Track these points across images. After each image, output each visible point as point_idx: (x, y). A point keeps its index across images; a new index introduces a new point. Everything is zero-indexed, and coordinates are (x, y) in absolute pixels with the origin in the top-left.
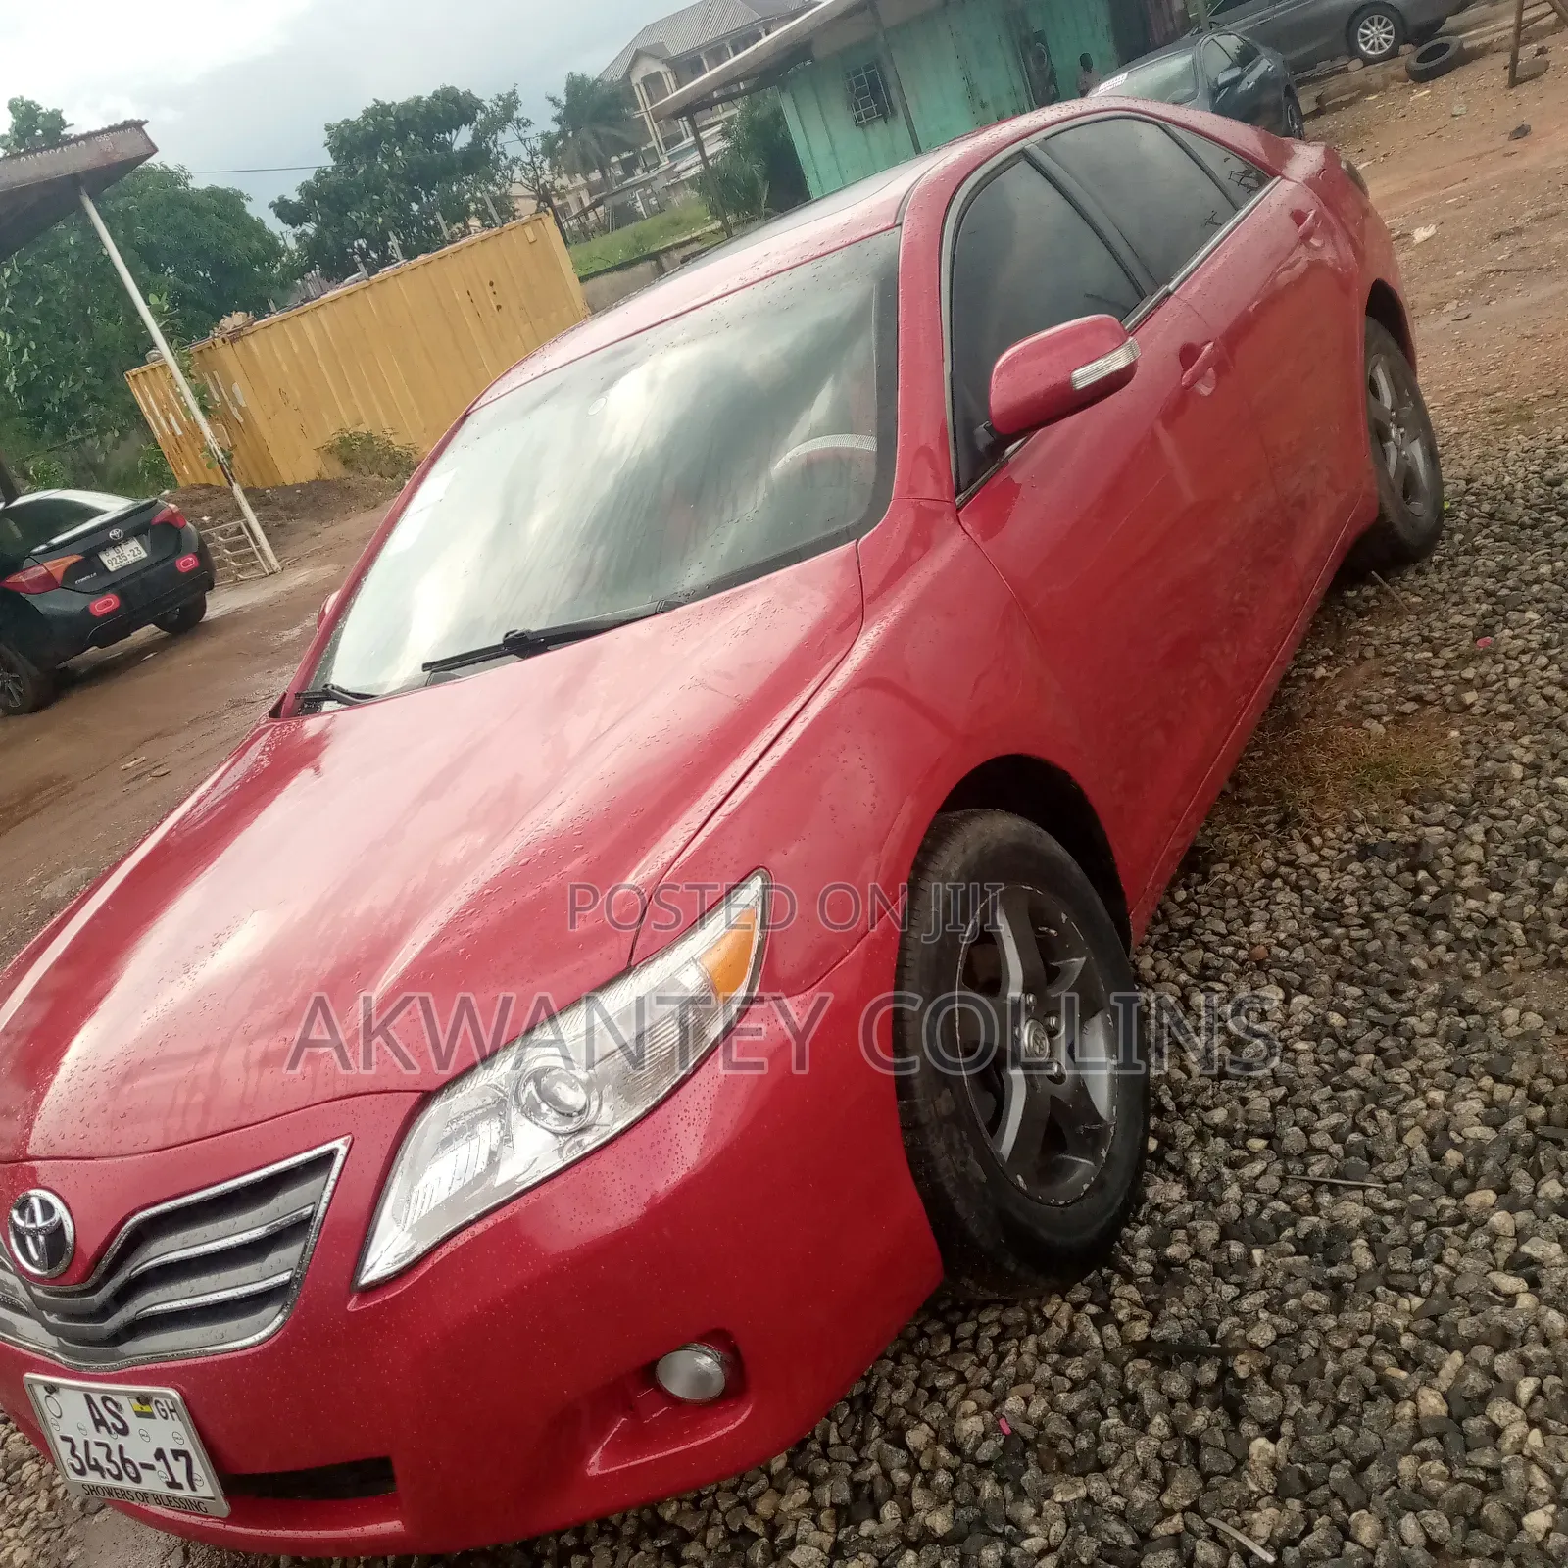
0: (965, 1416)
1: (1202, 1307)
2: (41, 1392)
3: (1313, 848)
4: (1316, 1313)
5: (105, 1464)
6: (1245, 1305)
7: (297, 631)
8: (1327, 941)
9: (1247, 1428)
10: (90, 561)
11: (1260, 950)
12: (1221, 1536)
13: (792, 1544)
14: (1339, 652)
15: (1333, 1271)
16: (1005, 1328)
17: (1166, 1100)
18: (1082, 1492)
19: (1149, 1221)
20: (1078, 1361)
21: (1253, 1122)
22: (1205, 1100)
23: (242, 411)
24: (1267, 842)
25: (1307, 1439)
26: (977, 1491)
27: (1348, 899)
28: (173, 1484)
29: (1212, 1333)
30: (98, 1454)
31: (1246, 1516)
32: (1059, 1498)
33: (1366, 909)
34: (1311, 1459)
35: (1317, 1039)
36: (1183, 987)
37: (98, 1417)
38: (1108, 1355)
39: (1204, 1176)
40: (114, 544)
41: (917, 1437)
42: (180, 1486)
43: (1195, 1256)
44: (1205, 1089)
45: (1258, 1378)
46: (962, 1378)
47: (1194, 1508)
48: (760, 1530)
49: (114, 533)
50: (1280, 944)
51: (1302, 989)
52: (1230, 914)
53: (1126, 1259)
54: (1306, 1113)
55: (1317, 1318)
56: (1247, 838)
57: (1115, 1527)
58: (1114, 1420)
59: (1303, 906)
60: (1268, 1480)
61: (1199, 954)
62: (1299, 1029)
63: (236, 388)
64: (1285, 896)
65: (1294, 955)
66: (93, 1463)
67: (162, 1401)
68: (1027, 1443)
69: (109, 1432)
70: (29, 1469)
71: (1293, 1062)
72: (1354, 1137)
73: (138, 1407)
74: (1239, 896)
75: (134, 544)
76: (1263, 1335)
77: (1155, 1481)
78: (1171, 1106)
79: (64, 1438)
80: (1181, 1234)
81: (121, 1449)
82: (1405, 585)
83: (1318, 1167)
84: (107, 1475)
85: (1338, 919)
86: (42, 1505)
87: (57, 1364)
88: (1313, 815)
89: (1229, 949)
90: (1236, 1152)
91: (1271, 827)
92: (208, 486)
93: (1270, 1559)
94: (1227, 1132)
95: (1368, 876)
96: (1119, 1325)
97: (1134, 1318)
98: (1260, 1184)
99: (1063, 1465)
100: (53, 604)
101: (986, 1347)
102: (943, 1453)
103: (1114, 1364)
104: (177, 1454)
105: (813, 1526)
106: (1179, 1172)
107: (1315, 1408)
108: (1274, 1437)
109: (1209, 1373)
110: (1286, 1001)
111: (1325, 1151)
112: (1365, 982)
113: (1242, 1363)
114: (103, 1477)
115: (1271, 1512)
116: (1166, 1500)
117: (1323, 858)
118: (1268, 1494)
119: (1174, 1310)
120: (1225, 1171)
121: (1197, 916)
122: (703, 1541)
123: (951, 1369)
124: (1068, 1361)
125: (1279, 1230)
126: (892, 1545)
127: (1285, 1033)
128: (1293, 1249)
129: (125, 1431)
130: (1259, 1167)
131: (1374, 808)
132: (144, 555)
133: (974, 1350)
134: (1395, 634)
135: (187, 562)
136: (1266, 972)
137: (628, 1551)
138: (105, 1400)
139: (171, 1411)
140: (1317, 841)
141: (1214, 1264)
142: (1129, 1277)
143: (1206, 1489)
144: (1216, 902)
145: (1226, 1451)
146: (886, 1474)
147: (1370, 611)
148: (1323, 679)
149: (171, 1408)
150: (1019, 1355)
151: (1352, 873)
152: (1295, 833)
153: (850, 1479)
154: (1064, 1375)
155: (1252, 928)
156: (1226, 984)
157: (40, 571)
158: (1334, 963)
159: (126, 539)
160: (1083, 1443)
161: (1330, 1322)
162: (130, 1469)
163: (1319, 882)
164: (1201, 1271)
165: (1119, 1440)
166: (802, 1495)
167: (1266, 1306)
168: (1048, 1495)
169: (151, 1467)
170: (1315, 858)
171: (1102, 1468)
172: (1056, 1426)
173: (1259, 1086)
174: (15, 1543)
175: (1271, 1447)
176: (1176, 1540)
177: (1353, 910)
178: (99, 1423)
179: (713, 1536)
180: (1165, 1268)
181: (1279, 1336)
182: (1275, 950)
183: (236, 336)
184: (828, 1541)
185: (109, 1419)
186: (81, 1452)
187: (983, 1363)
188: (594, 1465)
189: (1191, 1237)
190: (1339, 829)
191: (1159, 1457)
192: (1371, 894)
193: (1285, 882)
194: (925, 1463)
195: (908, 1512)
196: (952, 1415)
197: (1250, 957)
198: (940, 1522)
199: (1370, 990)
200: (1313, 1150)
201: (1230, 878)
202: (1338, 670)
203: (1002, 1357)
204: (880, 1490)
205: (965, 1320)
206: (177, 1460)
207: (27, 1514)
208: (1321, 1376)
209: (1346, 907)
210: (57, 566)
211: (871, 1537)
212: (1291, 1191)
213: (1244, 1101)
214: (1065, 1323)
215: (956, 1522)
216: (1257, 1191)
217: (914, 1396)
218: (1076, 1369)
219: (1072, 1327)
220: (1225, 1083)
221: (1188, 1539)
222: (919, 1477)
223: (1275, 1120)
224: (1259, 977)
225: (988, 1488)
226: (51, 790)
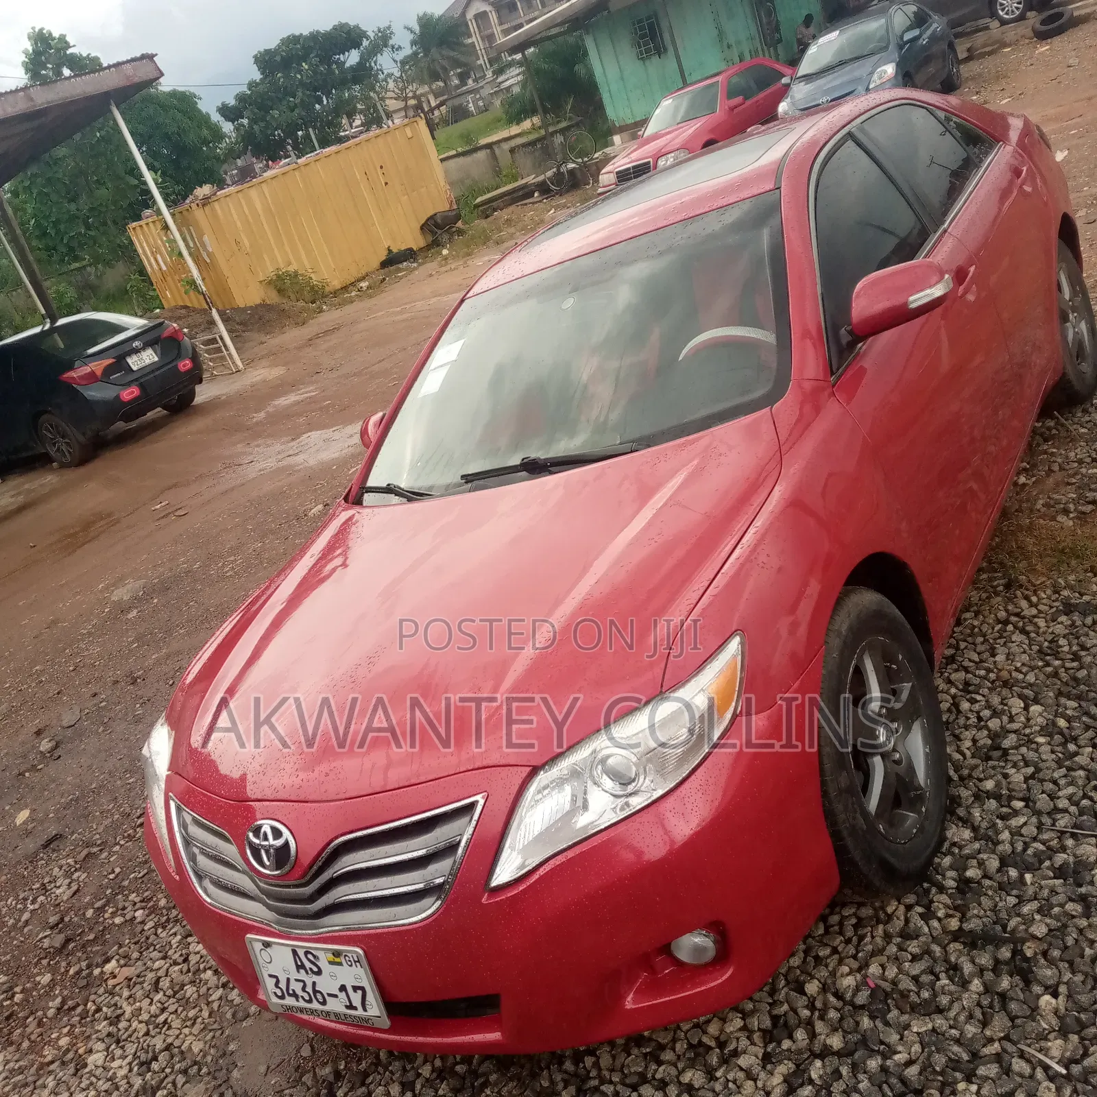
0: (842, 976)
1: (994, 909)
2: (258, 946)
3: (1032, 605)
4: (1073, 917)
5: (300, 993)
6: (1026, 909)
7: (262, 415)
8: (1049, 669)
9: (1037, 989)
10: (119, 363)
11: (1005, 674)
12: (1027, 1056)
13: (736, 1053)
14: (1034, 466)
15: (1083, 890)
16: (860, 919)
17: (952, 773)
18: (930, 1026)
19: (949, 852)
20: (915, 943)
21: (1014, 790)
22: (978, 773)
23: (209, 254)
24: (999, 599)
25: (1079, 997)
26: (857, 1023)
27: (1062, 642)
28: (351, 1007)
29: (1004, 927)
30: (297, 987)
31: (1043, 1044)
32: (915, 1030)
33: (1075, 648)
34: (1082, 1009)
35: (1051, 735)
36: (954, 697)
37: (299, 964)
38: (935, 939)
39: (984, 825)
40: (136, 351)
41: (812, 988)
42: (355, 1008)
43: (985, 876)
44: (976, 766)
45: (1039, 957)
46: (835, 951)
47: (1007, 1038)
48: (713, 1044)
49: (136, 344)
50: (1017, 670)
51: (1036, 701)
52: (980, 648)
53: (939, 877)
54: (1051, 786)
55: (1074, 920)
56: (984, 596)
57: (956, 1048)
58: (944, 981)
59: (1030, 645)
60: (1055, 1022)
61: (961, 675)
62: (1038, 728)
63: (206, 238)
64: (1017, 637)
65: (1028, 677)
66: (291, 992)
67: (350, 955)
68: (887, 995)
69: (307, 973)
70: (190, 990)
71: (1036, 751)
72: (1085, 802)
73: (331, 957)
74: (984, 636)
75: (150, 351)
76: (1040, 930)
77: (979, 1020)
78: (956, 778)
79: (271, 976)
80: (974, 862)
81: (314, 984)
82: (1076, 420)
83: (1063, 822)
84: (301, 999)
85: (1056, 655)
86: (205, 1014)
87: (272, 929)
88: (1029, 581)
89: (983, 673)
90: (1005, 810)
91: (1001, 588)
92: (186, 307)
93: (1064, 1072)
94: (997, 797)
95: (1073, 625)
96: (939, 920)
97: (948, 916)
98: (1023, 831)
99: (914, 1009)
100: (95, 393)
101: (849, 932)
102: (832, 999)
103: (939, 945)
104: (355, 988)
105: (749, 1043)
106: (966, 822)
107: (1079, 978)
108: (1055, 995)
109: (1005, 953)
110: (1026, 708)
111: (1066, 811)
112: (1079, 698)
113: (1029, 948)
114: (298, 1001)
115: (1059, 1042)
116: (988, 1033)
117: (1040, 612)
118: (1054, 1031)
119: (975, 912)
120: (998, 821)
121: (957, 648)
122: (674, 1049)
123: (827, 945)
124: (908, 943)
125: (1041, 862)
126: (805, 1056)
127: (1027, 731)
128: (1051, 874)
129: (319, 973)
130: (1022, 820)
131: (1072, 578)
132: (156, 359)
133: (841, 933)
134: (1072, 454)
135: (185, 364)
136: (1010, 688)
137: (624, 1055)
138: (306, 953)
139: (355, 962)
140: (1034, 599)
141: (999, 883)
142: (942, 889)
143: (1013, 1027)
144: (969, 639)
145: (1024, 1003)
146: (795, 1011)
147: (1052, 437)
148: (1024, 485)
149: (356, 959)
150: (873, 937)
151: (1062, 623)
152: (1018, 593)
153: (769, 1012)
154: (906, 951)
155: (998, 658)
156: (984, 696)
157: (87, 370)
158: (1055, 684)
159: (144, 349)
160: (926, 994)
161: (1083, 923)
162: (319, 996)
163: (1039, 628)
164: (991, 887)
165: (951, 993)
166: (739, 1023)
167: (1039, 911)
168: (907, 1027)
169: (336, 996)
170: (1034, 611)
171: (940, 1011)
172: (906, 984)
173: (1015, 765)
174: (191, 1038)
175: (1054, 1001)
176: (998, 1058)
177: (1066, 649)
178: (300, 967)
179: (680, 1047)
180: (964, 885)
181: (1050, 930)
182: (1014, 674)
183: (206, 201)
184: (760, 1052)
185: (308, 965)
186: (283, 985)
187: (848, 941)
188: (629, 1003)
189: (981, 864)
190: (1049, 592)
191: (979, 1004)
192: (1078, 638)
193: (1015, 627)
194: (818, 1004)
195: (813, 1035)
196: (833, 974)
197: (998, 678)
198: (836, 1042)
199: (1084, 704)
200: (1056, 810)
201: (976, 623)
202: (1034, 479)
203: (861, 938)
204: (792, 1020)
205: (832, 913)
206: (355, 991)
207: (195, 1020)
208: (1082, 956)
209: (1061, 647)
210: (98, 366)
211: (789, 1050)
212: (1045, 836)
213: (1006, 776)
214: (902, 918)
215: (846, 1043)
216: (1022, 835)
217: (804, 961)
218: (914, 947)
219: (907, 921)
220: (991, 763)
221: (1006, 1057)
222: (817, 1013)
223: (1029, 789)
224: (1005, 692)
225: (866, 1022)
226: (102, 523)
